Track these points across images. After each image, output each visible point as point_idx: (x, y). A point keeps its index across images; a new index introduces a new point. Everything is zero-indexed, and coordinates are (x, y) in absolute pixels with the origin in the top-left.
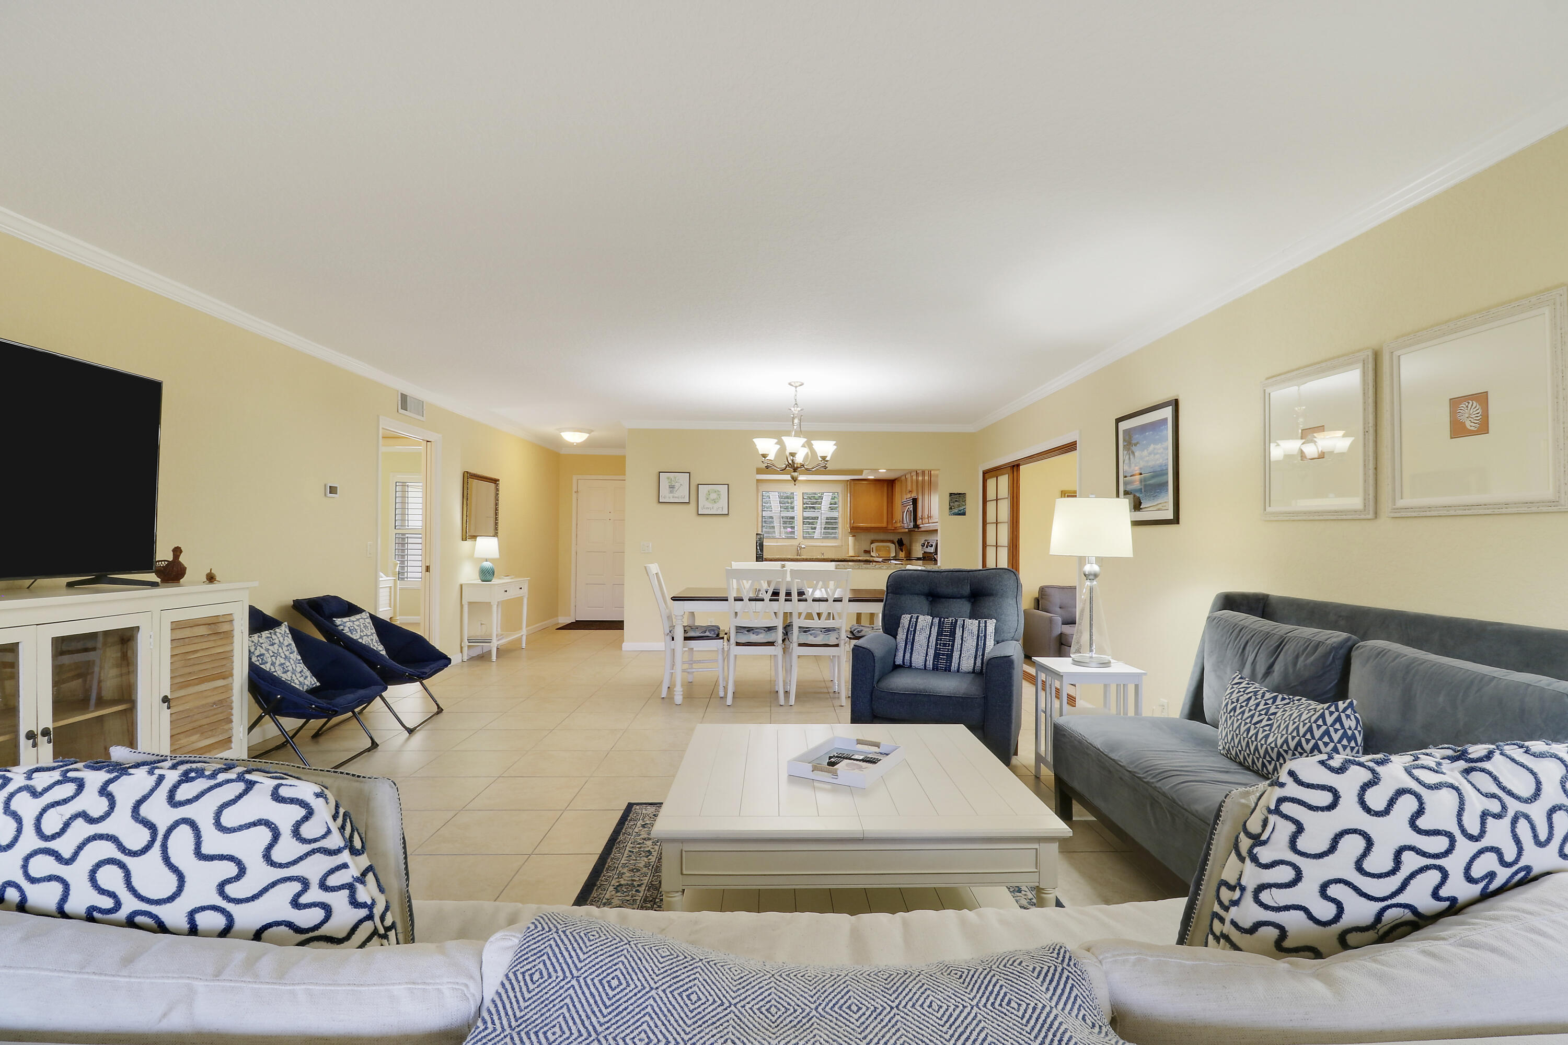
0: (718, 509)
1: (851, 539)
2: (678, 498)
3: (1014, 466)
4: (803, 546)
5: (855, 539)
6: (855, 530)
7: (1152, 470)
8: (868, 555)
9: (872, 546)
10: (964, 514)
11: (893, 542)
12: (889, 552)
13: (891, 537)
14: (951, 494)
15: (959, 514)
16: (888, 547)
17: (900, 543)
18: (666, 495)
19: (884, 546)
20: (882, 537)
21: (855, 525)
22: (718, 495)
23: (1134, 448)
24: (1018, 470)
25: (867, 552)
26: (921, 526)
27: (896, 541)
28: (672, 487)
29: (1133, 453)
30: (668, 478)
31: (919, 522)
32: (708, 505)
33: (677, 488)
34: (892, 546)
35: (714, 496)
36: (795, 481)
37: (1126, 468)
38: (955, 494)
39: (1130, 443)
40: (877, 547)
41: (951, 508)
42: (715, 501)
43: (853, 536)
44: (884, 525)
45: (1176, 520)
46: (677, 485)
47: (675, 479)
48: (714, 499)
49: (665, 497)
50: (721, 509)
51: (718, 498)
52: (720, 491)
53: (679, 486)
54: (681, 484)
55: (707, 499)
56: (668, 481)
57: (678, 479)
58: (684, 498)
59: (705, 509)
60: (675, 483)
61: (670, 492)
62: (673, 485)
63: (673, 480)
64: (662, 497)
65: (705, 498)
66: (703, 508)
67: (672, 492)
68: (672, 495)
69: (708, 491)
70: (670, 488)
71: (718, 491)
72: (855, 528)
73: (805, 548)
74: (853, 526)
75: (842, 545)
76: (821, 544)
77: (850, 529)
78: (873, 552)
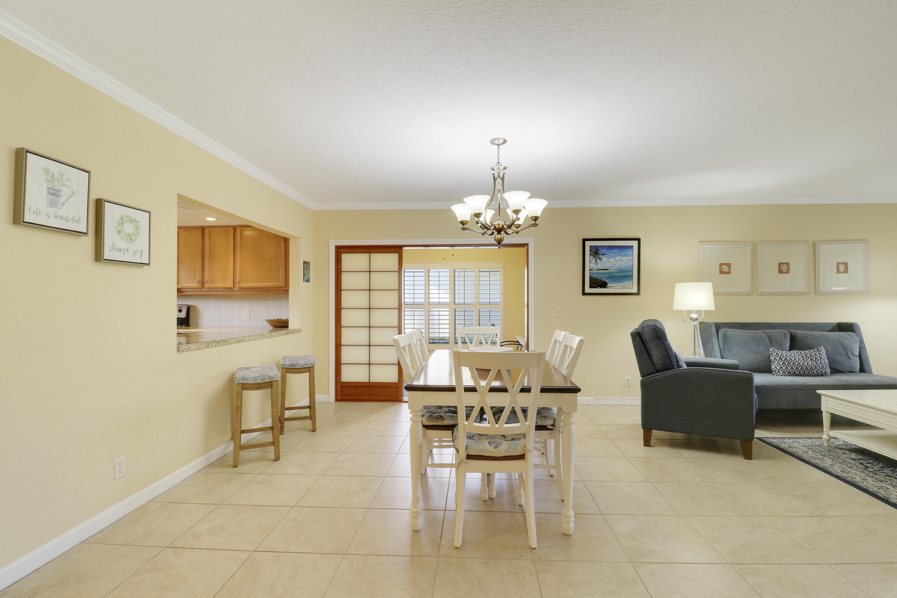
0: (135, 253)
2: (66, 219)
7: (618, 269)
14: (304, 262)
15: (307, 281)
18: (40, 209)
22: (136, 227)
23: (600, 256)
28: (54, 193)
29: (600, 259)
30: (47, 171)
32: (121, 244)
33: (63, 198)
35: (128, 228)
37: (593, 265)
39: (597, 253)
41: (304, 275)
42: (130, 238)
45: (638, 293)
46: (65, 192)
47: (60, 177)
48: (131, 235)
49: (37, 213)
50: (139, 254)
51: (136, 233)
52: (138, 222)
53: (70, 194)
54: (72, 192)
55: (120, 232)
56: (47, 177)
57: (68, 180)
58: (78, 221)
59: (116, 251)
60: (61, 187)
61: (50, 203)
62: (56, 188)
63: (58, 178)
64: (31, 211)
65: (116, 229)
66: (112, 248)
67: (52, 204)
68: (55, 210)
69: (122, 218)
70: (48, 193)
71: (135, 220)
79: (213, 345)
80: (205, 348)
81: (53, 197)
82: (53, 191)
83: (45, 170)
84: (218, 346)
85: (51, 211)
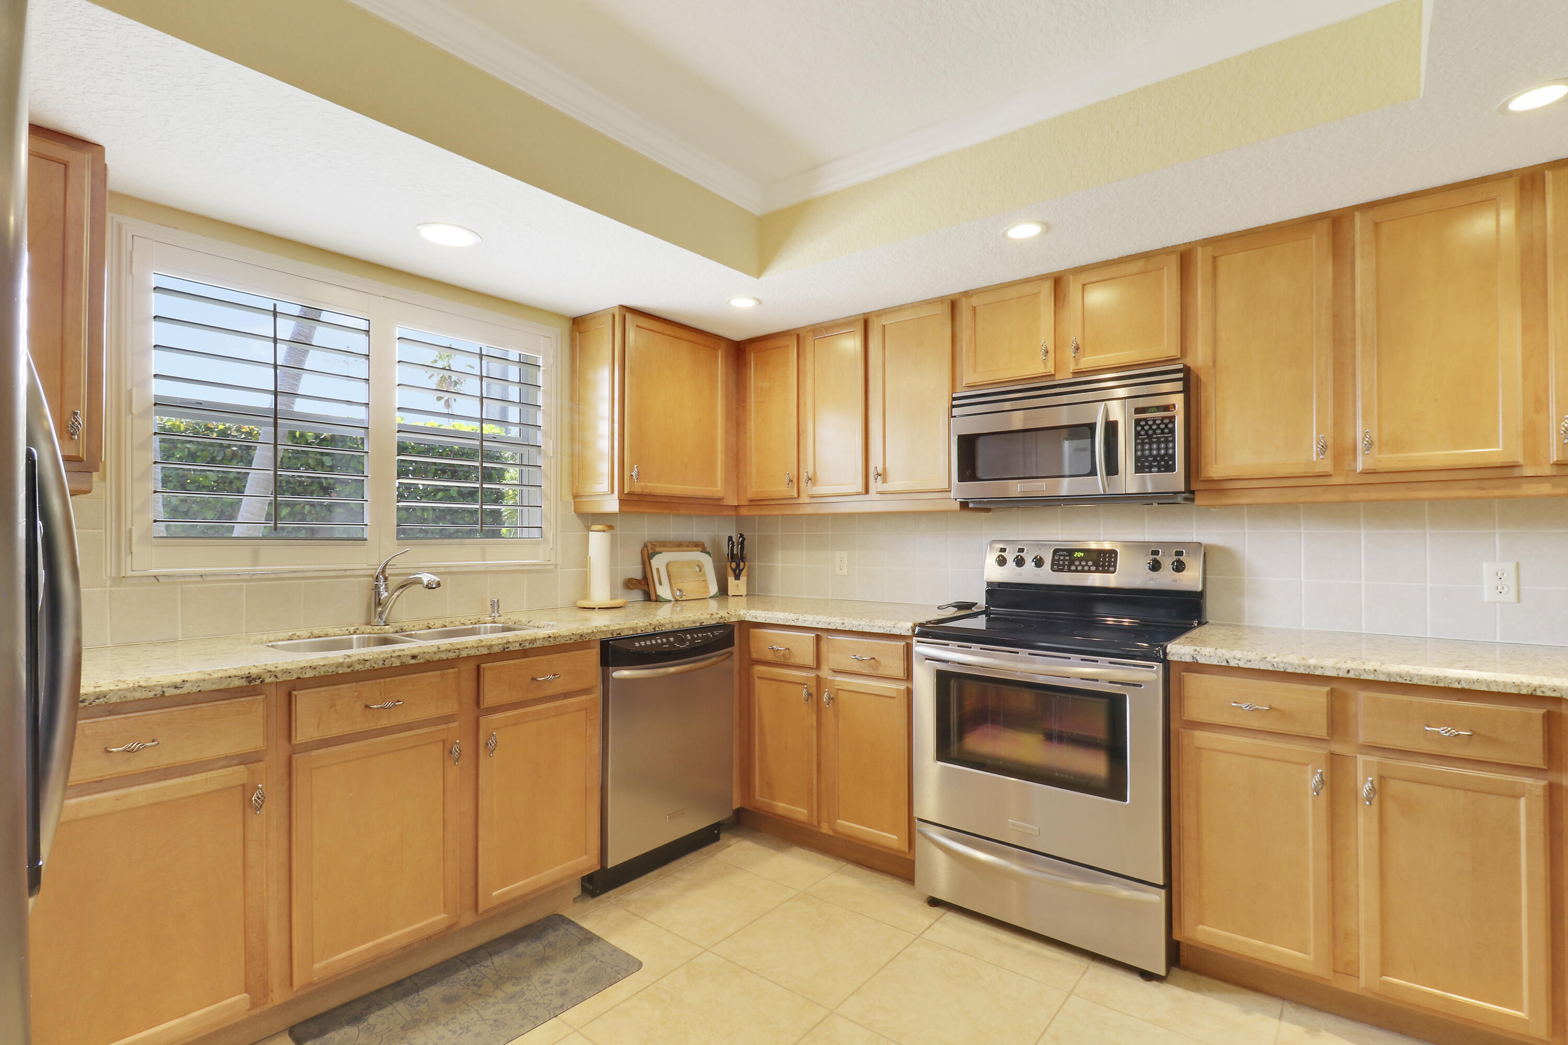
6: (631, 508)
9: (656, 561)
11: (703, 548)
12: (704, 580)
13: (713, 530)
16: (699, 564)
19: (688, 563)
21: (635, 488)
25: (637, 585)
34: (706, 562)
40: (669, 565)
43: (616, 529)
72: (636, 498)
73: (439, 584)
74: (637, 489)
75: (556, 566)
76: (477, 563)
77: (622, 501)
78: (660, 584)
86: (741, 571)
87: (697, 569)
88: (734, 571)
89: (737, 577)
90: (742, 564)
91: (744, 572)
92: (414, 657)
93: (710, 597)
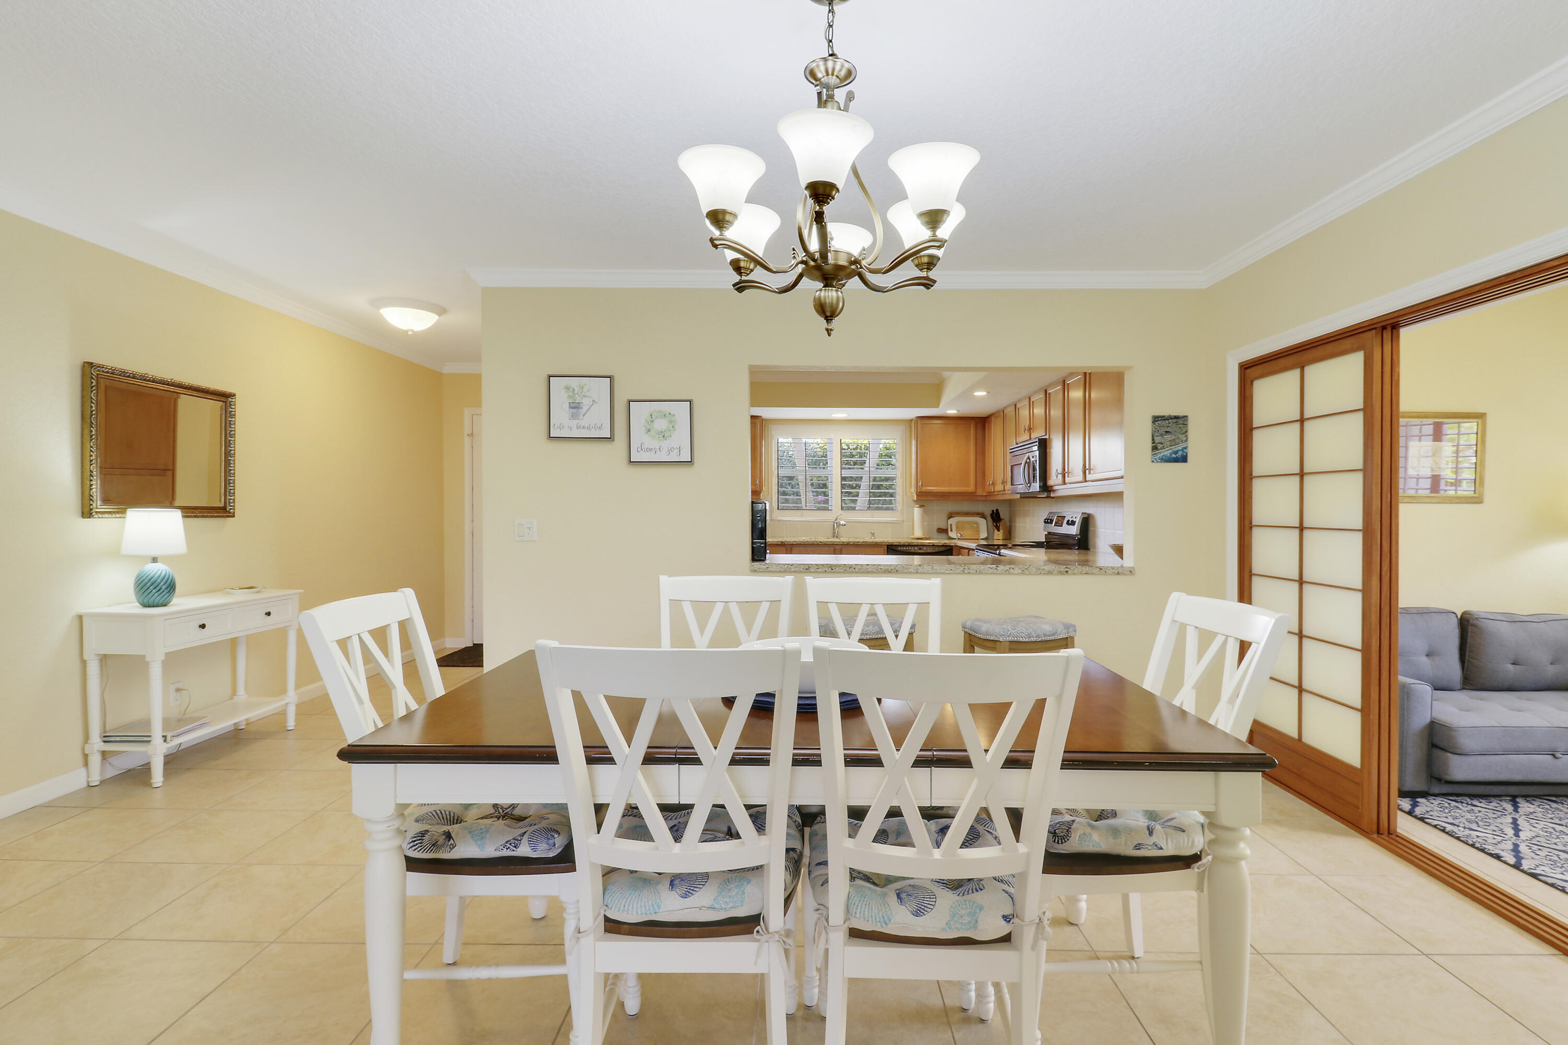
0: (670, 451)
1: (917, 511)
2: (589, 428)
3: (1384, 328)
4: (842, 522)
5: (924, 512)
6: (924, 498)
8: (944, 535)
9: (951, 521)
10: (1184, 459)
11: (983, 516)
12: (977, 531)
13: (980, 508)
14: (1156, 419)
15: (1176, 460)
16: (977, 523)
17: (996, 517)
18: (563, 423)
19: (969, 523)
20: (966, 507)
21: (925, 489)
22: (671, 422)
24: (1395, 339)
25: (943, 531)
26: (1056, 488)
27: (988, 513)
28: (575, 407)
30: (567, 388)
31: (1054, 479)
32: (650, 442)
33: (583, 411)
34: (982, 523)
35: (661, 424)
36: (828, 319)
38: (1163, 418)
40: (957, 523)
41: (1155, 448)
42: (663, 435)
43: (921, 506)
44: (971, 488)
46: (586, 402)
47: (581, 390)
48: (663, 431)
49: (561, 427)
50: (676, 451)
51: (671, 429)
52: (674, 415)
53: (591, 403)
54: (593, 401)
55: (649, 431)
56: (568, 394)
57: (588, 391)
58: (600, 428)
59: (645, 452)
60: (582, 399)
61: (572, 416)
62: (577, 402)
63: (579, 391)
64: (556, 427)
65: (645, 428)
66: (639, 449)
67: (574, 417)
68: (576, 422)
69: (651, 415)
70: (571, 407)
71: (670, 414)
72: (924, 494)
73: (845, 525)
74: (921, 491)
75: (903, 521)
76: (870, 519)
77: (917, 495)
78: (951, 531)
79: (820, 570)
80: (801, 572)
81: (574, 411)
82: (574, 405)
83: (566, 388)
84: (830, 572)
85: (574, 423)
86: (999, 527)
87: (975, 525)
88: (996, 527)
89: (999, 531)
90: (998, 524)
91: (1001, 527)
92: (821, 542)
93: (981, 539)
